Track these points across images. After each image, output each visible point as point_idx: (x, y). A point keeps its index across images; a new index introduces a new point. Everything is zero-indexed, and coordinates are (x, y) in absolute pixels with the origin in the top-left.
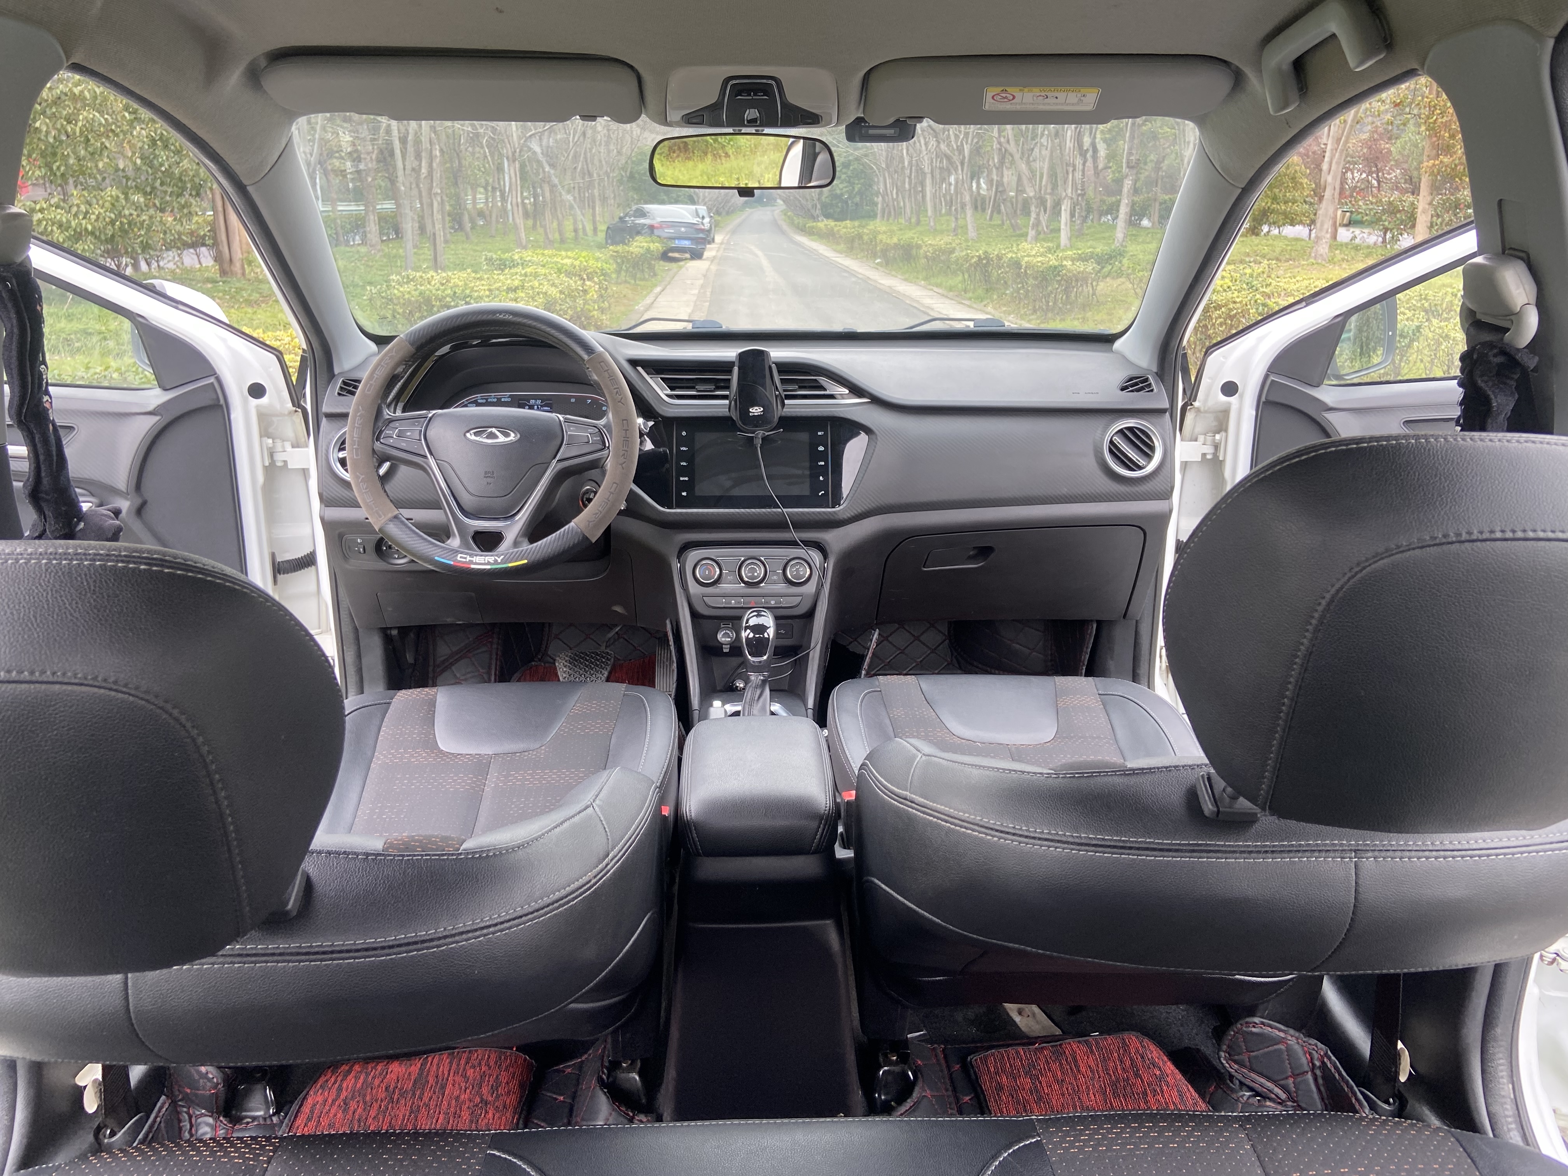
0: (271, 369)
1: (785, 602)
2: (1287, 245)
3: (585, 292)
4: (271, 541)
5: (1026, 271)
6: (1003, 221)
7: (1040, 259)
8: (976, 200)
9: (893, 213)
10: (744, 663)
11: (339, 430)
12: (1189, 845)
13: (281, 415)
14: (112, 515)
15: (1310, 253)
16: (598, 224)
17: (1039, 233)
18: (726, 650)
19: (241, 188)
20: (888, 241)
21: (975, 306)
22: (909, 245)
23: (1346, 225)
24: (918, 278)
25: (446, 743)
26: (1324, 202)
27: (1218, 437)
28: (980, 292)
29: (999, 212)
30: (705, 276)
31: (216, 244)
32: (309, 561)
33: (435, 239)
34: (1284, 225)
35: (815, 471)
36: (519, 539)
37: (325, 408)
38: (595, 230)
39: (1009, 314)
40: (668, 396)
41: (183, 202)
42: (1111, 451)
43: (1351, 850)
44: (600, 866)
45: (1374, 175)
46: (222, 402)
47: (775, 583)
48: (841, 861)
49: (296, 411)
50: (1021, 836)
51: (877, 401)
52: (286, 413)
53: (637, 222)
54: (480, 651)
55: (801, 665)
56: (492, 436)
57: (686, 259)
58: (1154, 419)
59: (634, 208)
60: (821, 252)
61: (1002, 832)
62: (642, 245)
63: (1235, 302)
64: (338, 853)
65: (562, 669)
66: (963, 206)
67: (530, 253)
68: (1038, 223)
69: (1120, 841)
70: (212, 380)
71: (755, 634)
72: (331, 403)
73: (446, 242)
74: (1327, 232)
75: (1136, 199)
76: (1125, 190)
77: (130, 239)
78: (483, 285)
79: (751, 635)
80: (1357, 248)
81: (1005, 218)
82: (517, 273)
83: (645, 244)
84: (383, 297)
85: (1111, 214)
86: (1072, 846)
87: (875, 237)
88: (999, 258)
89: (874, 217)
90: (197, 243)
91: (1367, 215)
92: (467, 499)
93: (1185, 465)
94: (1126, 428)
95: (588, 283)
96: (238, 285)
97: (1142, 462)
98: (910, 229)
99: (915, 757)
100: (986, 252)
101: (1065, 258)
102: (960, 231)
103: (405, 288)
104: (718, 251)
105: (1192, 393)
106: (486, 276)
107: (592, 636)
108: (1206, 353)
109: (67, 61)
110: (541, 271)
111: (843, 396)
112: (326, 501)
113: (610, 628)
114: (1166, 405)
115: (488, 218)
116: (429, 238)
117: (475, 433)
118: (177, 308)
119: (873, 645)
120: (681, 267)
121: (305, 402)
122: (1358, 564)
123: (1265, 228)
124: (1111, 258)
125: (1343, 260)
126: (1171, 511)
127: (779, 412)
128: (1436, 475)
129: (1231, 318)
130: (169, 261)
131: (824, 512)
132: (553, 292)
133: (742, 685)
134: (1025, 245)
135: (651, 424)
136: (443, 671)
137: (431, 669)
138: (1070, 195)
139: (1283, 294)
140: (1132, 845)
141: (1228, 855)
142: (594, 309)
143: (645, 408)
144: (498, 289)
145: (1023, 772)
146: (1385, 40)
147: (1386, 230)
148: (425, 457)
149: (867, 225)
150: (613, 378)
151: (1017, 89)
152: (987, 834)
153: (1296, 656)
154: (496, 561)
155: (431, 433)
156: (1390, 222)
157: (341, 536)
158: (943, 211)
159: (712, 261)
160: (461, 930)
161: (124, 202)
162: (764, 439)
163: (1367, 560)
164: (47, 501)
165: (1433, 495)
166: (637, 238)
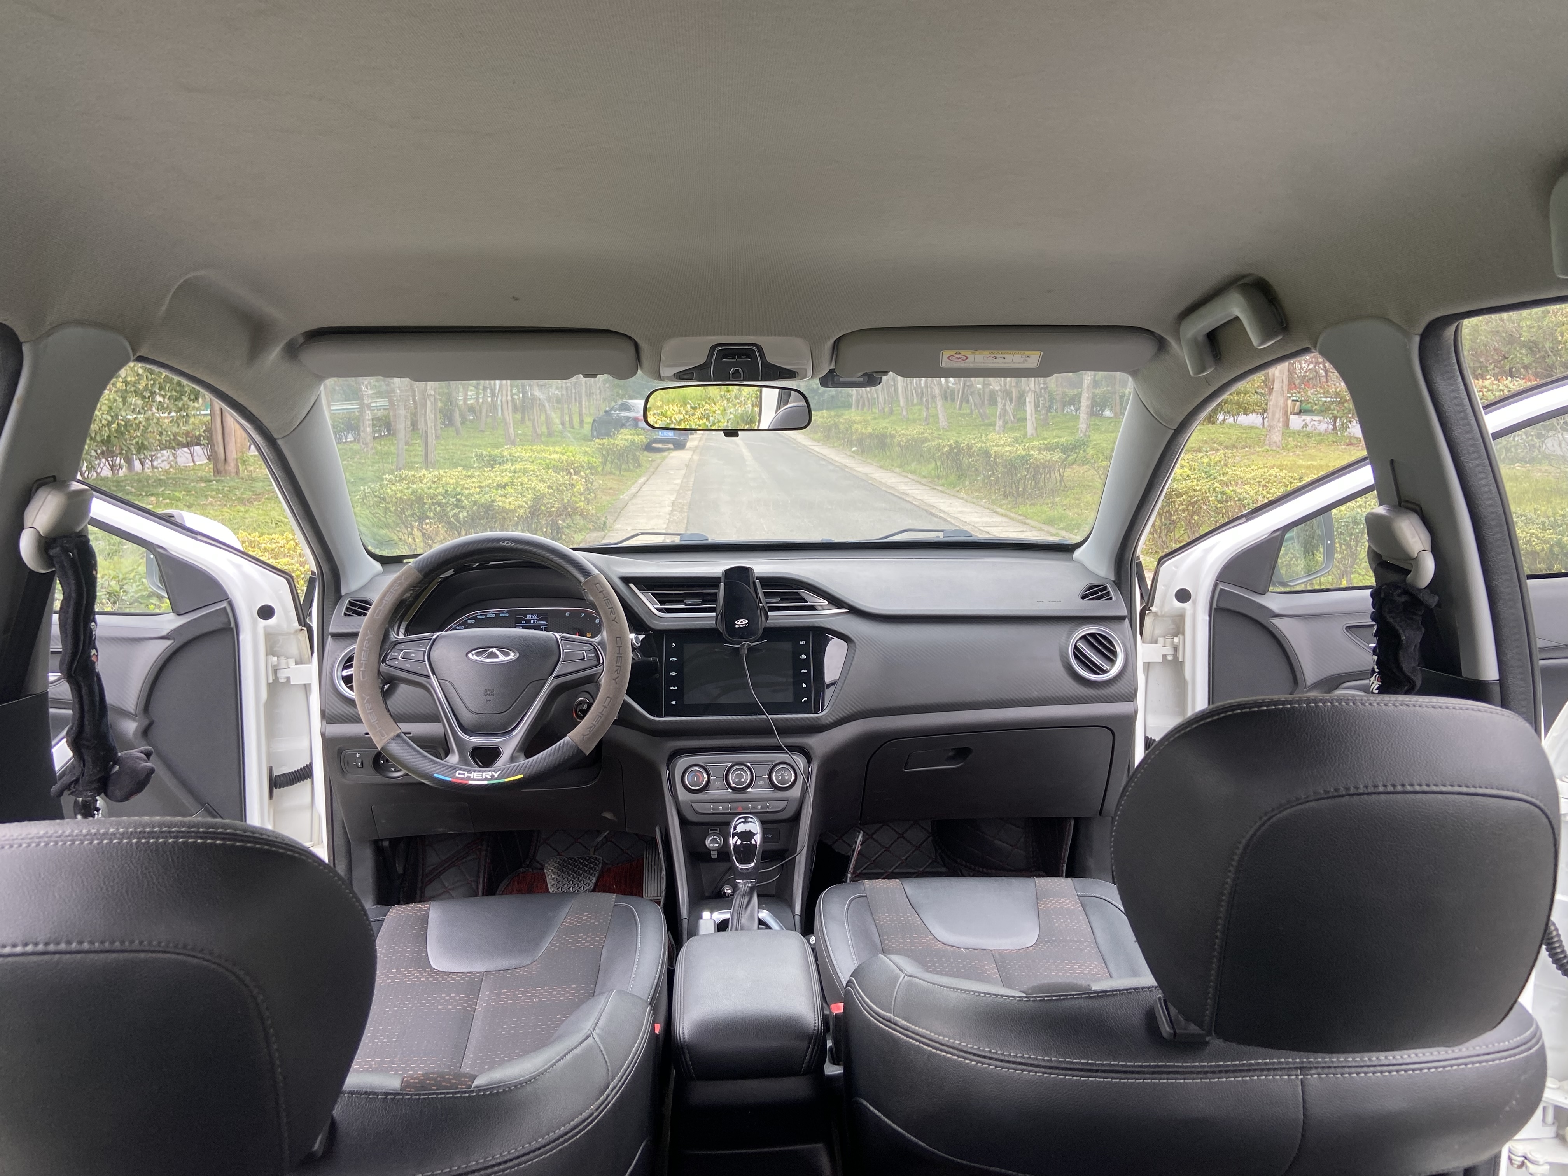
0: (281, 592)
1: (771, 807)
2: (1242, 433)
3: (573, 485)
4: (270, 755)
5: (995, 459)
6: (971, 410)
7: (1008, 449)
8: (946, 392)
9: (866, 403)
10: (733, 868)
11: (344, 649)
12: (1150, 1066)
13: (289, 634)
14: (145, 757)
15: (1265, 440)
16: (584, 416)
17: (1006, 423)
18: (714, 855)
19: (271, 441)
20: (863, 431)
21: (947, 491)
22: (883, 435)
23: (1297, 414)
24: (893, 466)
25: (438, 960)
26: (1274, 394)
27: (1176, 640)
28: (952, 478)
29: (968, 402)
30: (687, 466)
31: (211, 443)
32: (305, 773)
33: (427, 436)
34: (1238, 414)
35: (798, 678)
36: (516, 754)
37: (332, 629)
38: (582, 422)
39: (981, 499)
40: (657, 609)
41: (180, 405)
42: (1076, 656)
43: (1296, 1068)
44: (602, 1098)
45: (1321, 366)
46: (233, 625)
47: (761, 787)
48: (831, 1078)
49: (302, 630)
50: (996, 1060)
51: (855, 611)
52: (292, 631)
53: (622, 415)
54: (469, 858)
55: (788, 871)
56: (493, 655)
57: (669, 449)
58: (1115, 625)
59: (619, 402)
60: (799, 440)
61: (979, 1056)
62: (627, 437)
63: (1195, 490)
64: (358, 1093)
65: (551, 877)
66: (934, 397)
67: (519, 450)
68: (1005, 412)
69: (1087, 1064)
70: (224, 604)
71: (742, 841)
72: (338, 623)
73: (437, 437)
74: (1279, 421)
75: (1097, 391)
76: (1085, 385)
77: (126, 440)
78: (473, 482)
79: (739, 842)
80: (1309, 435)
81: (973, 408)
82: (506, 470)
83: (630, 437)
84: (376, 496)
85: (1074, 405)
86: (1043, 1070)
87: (851, 427)
88: (970, 447)
89: (850, 406)
90: (192, 442)
91: (1316, 404)
92: (466, 716)
93: (1148, 666)
94: (1088, 634)
95: (575, 477)
96: (232, 484)
97: (1106, 667)
98: (884, 419)
99: (897, 978)
100: (957, 442)
101: (1032, 448)
102: (931, 420)
103: (398, 487)
104: (700, 441)
105: (1149, 597)
106: (476, 474)
107: (580, 841)
108: (1158, 564)
109: (134, 355)
110: (531, 467)
111: (823, 608)
112: (327, 717)
113: (599, 832)
114: (1124, 612)
115: (478, 414)
116: (421, 436)
117: (476, 653)
118: (196, 539)
119: (858, 848)
120: (664, 458)
121: (311, 620)
122: (1266, 814)
123: (1221, 417)
124: (1075, 447)
125: (1296, 446)
126: (1136, 712)
127: (763, 624)
128: (1325, 737)
129: (1193, 504)
130: (163, 461)
131: (807, 718)
132: (542, 487)
133: (730, 891)
134: (993, 436)
135: (641, 637)
136: (431, 881)
137: (420, 878)
138: (1033, 388)
139: (1240, 483)
140: (1097, 1068)
141: (1186, 1076)
142: (581, 501)
143: (636, 623)
144: (488, 486)
145: (997, 995)
146: (1282, 323)
147: (1335, 418)
148: (428, 677)
149: (842, 414)
150: (607, 599)
151: (970, 352)
152: (965, 1059)
153: (1223, 895)
154: (493, 776)
155: (435, 654)
156: (1338, 411)
157: (340, 752)
158: (915, 401)
159: (694, 451)
160: (474, 1168)
161: (121, 405)
162: (750, 649)
163: (1273, 810)
164: (88, 748)
165: (1323, 754)
166: (622, 430)
